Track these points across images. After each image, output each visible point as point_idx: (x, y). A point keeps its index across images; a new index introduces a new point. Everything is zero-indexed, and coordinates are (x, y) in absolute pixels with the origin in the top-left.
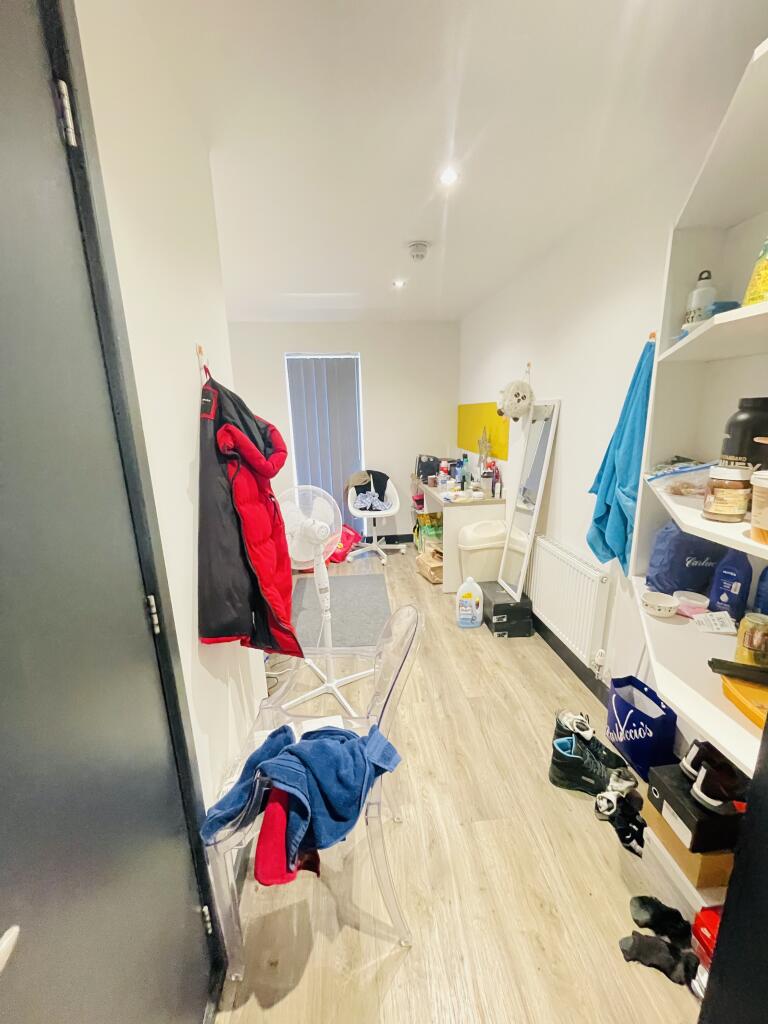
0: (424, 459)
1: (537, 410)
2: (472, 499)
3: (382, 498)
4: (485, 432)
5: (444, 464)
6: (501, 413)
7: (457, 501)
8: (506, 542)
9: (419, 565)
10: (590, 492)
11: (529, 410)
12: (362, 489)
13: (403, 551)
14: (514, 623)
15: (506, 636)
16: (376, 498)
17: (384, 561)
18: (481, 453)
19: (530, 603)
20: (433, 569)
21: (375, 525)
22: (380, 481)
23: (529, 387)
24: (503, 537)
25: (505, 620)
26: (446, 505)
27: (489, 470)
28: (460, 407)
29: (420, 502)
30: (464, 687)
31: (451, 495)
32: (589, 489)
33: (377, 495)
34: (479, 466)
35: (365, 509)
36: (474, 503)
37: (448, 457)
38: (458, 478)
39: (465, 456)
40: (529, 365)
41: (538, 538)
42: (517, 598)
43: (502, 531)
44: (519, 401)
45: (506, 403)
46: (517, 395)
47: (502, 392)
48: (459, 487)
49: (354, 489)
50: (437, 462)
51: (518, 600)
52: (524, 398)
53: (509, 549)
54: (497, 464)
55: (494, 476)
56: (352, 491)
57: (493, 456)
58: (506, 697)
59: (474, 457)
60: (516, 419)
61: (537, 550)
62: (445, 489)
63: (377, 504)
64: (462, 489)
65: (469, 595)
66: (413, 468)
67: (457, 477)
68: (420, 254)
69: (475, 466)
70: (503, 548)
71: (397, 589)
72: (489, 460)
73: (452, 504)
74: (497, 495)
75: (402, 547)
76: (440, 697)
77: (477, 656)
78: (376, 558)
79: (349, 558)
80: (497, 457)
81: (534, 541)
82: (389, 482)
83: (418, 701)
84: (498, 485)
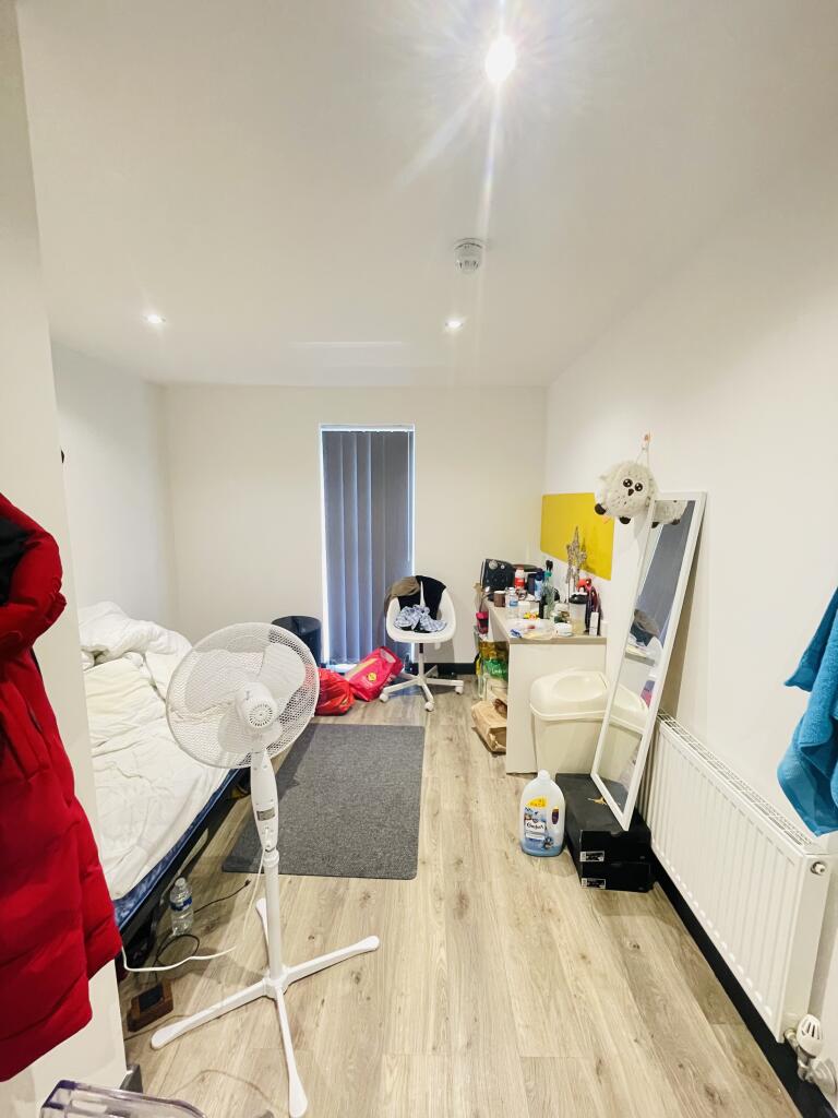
0: (492, 566)
1: (660, 507)
2: (553, 635)
3: (434, 614)
4: (577, 534)
5: (520, 574)
6: (600, 510)
7: (532, 635)
8: (607, 712)
9: (475, 719)
10: (791, 683)
11: (647, 506)
12: (408, 601)
13: (459, 689)
14: (616, 865)
15: (603, 887)
16: (426, 614)
17: (429, 705)
18: (570, 564)
19: (647, 835)
20: (493, 731)
21: (421, 651)
22: (432, 591)
23: (647, 470)
24: (601, 704)
25: (601, 859)
26: (514, 642)
27: (582, 592)
28: (544, 497)
29: (483, 623)
30: (518, 1020)
31: (521, 625)
32: (789, 676)
33: (427, 609)
34: (568, 582)
35: (408, 629)
36: (554, 641)
37: (527, 562)
38: (537, 596)
39: (550, 565)
40: (647, 438)
41: (663, 724)
42: (624, 820)
43: (598, 694)
44: (631, 492)
45: (609, 495)
46: (627, 483)
47: (603, 478)
48: (536, 610)
49: (396, 600)
50: (511, 569)
51: (626, 826)
52: (639, 487)
53: (612, 725)
54: (594, 584)
55: (590, 601)
56: (395, 603)
57: (588, 569)
58: (600, 1068)
59: (561, 568)
60: (625, 521)
61: (661, 741)
62: (515, 615)
63: (427, 622)
64: (541, 615)
65: (542, 803)
66: (477, 576)
67: (536, 593)
68: (471, 259)
69: (562, 582)
70: (601, 721)
71: (439, 756)
72: (583, 575)
73: (522, 640)
74: (593, 631)
75: (458, 684)
76: (469, 1045)
77: (547, 931)
78: (420, 698)
79: (383, 696)
80: (592, 571)
81: (656, 727)
82: (445, 592)
83: (424, 1051)
84: (595, 615)
